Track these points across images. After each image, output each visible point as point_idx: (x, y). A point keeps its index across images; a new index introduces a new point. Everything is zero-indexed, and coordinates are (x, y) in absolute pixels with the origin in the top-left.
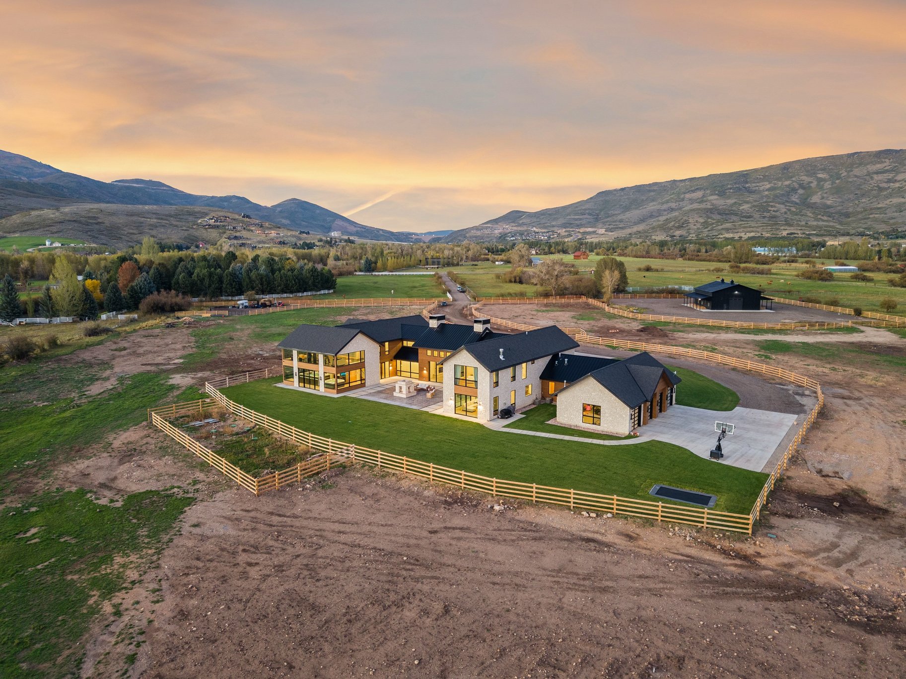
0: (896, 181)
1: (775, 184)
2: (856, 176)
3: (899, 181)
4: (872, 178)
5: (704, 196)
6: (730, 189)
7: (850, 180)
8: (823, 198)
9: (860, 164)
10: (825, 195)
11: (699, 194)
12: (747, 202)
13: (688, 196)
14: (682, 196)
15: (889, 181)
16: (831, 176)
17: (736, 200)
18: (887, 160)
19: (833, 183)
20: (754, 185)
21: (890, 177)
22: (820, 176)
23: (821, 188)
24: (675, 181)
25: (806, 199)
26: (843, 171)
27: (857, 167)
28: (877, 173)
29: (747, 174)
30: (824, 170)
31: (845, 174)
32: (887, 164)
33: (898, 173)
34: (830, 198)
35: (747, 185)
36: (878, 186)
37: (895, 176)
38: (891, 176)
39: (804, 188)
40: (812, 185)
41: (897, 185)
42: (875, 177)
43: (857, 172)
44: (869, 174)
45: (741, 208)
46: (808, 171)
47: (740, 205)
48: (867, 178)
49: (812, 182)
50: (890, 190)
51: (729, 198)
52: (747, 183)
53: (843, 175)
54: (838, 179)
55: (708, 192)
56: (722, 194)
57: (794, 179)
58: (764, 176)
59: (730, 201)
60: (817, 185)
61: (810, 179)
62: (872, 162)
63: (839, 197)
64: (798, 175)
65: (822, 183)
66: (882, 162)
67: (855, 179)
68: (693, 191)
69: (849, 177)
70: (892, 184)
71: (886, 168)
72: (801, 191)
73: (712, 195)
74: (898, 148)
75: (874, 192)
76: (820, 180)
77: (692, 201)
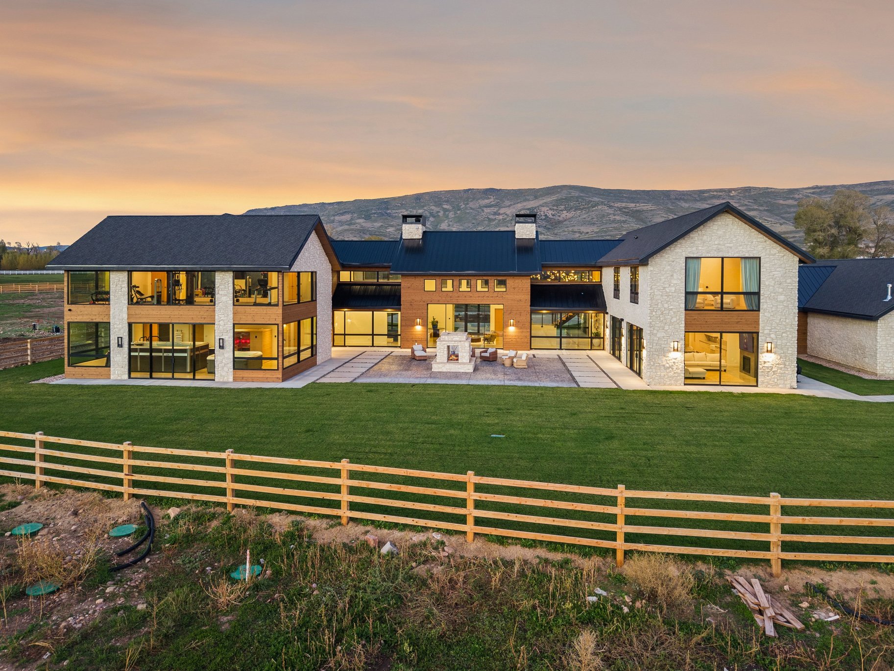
0: (499, 214)
1: (411, 212)
2: (471, 208)
3: (502, 214)
4: (483, 210)
5: (352, 219)
6: (375, 214)
7: (468, 211)
8: (449, 225)
9: (474, 199)
10: (451, 223)
11: (347, 217)
12: (392, 226)
13: (337, 218)
14: (332, 218)
15: (495, 214)
16: (454, 208)
17: (382, 224)
18: (492, 197)
19: (456, 213)
20: (394, 211)
21: (495, 211)
22: (445, 206)
23: (447, 217)
24: (323, 204)
25: (437, 226)
26: (462, 204)
27: (471, 201)
28: (486, 207)
29: (387, 201)
30: (447, 201)
31: (463, 206)
32: (491, 200)
33: (500, 208)
34: (454, 226)
35: (388, 212)
36: (488, 218)
37: (499, 210)
38: (496, 209)
39: (434, 217)
40: (439, 214)
41: (501, 217)
42: (485, 209)
43: (471, 205)
44: (480, 207)
45: (388, 230)
46: (435, 202)
47: (386, 228)
48: (480, 210)
49: (439, 212)
50: (496, 221)
51: (375, 221)
52: (388, 209)
53: (462, 207)
54: (459, 210)
55: (355, 215)
56: (368, 218)
57: (425, 208)
58: (402, 204)
59: (377, 225)
60: (444, 214)
61: (438, 209)
62: (481, 198)
63: (461, 225)
64: (428, 205)
65: (447, 213)
66: (489, 198)
67: (471, 211)
68: (342, 214)
69: (466, 208)
70: (497, 216)
71: (492, 203)
72: (431, 219)
73: (359, 218)
74: (498, 188)
75: (486, 222)
76: (445, 210)
77: (341, 223)
